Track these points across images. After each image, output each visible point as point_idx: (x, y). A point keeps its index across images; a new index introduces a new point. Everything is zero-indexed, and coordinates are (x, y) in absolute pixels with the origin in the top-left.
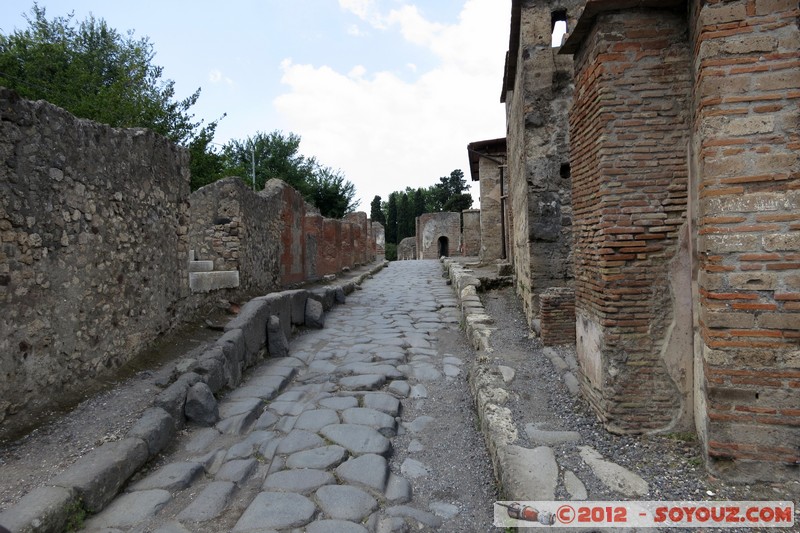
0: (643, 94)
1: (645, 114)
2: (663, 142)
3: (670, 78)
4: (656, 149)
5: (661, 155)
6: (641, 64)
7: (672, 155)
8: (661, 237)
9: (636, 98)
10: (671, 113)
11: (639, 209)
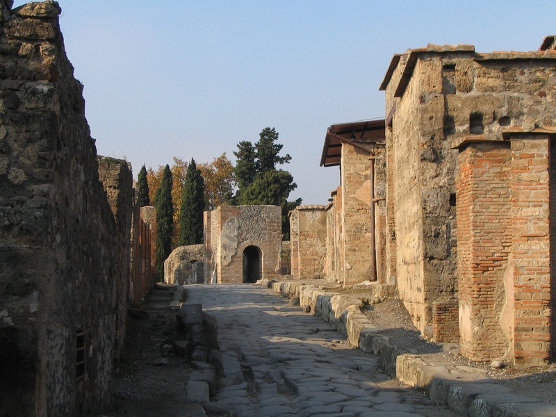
0: (492, 186)
1: (493, 196)
2: (502, 210)
3: (505, 178)
4: (498, 214)
5: (501, 217)
6: (491, 170)
7: (506, 217)
8: (501, 259)
9: (489, 188)
10: (505, 196)
11: (490, 245)
